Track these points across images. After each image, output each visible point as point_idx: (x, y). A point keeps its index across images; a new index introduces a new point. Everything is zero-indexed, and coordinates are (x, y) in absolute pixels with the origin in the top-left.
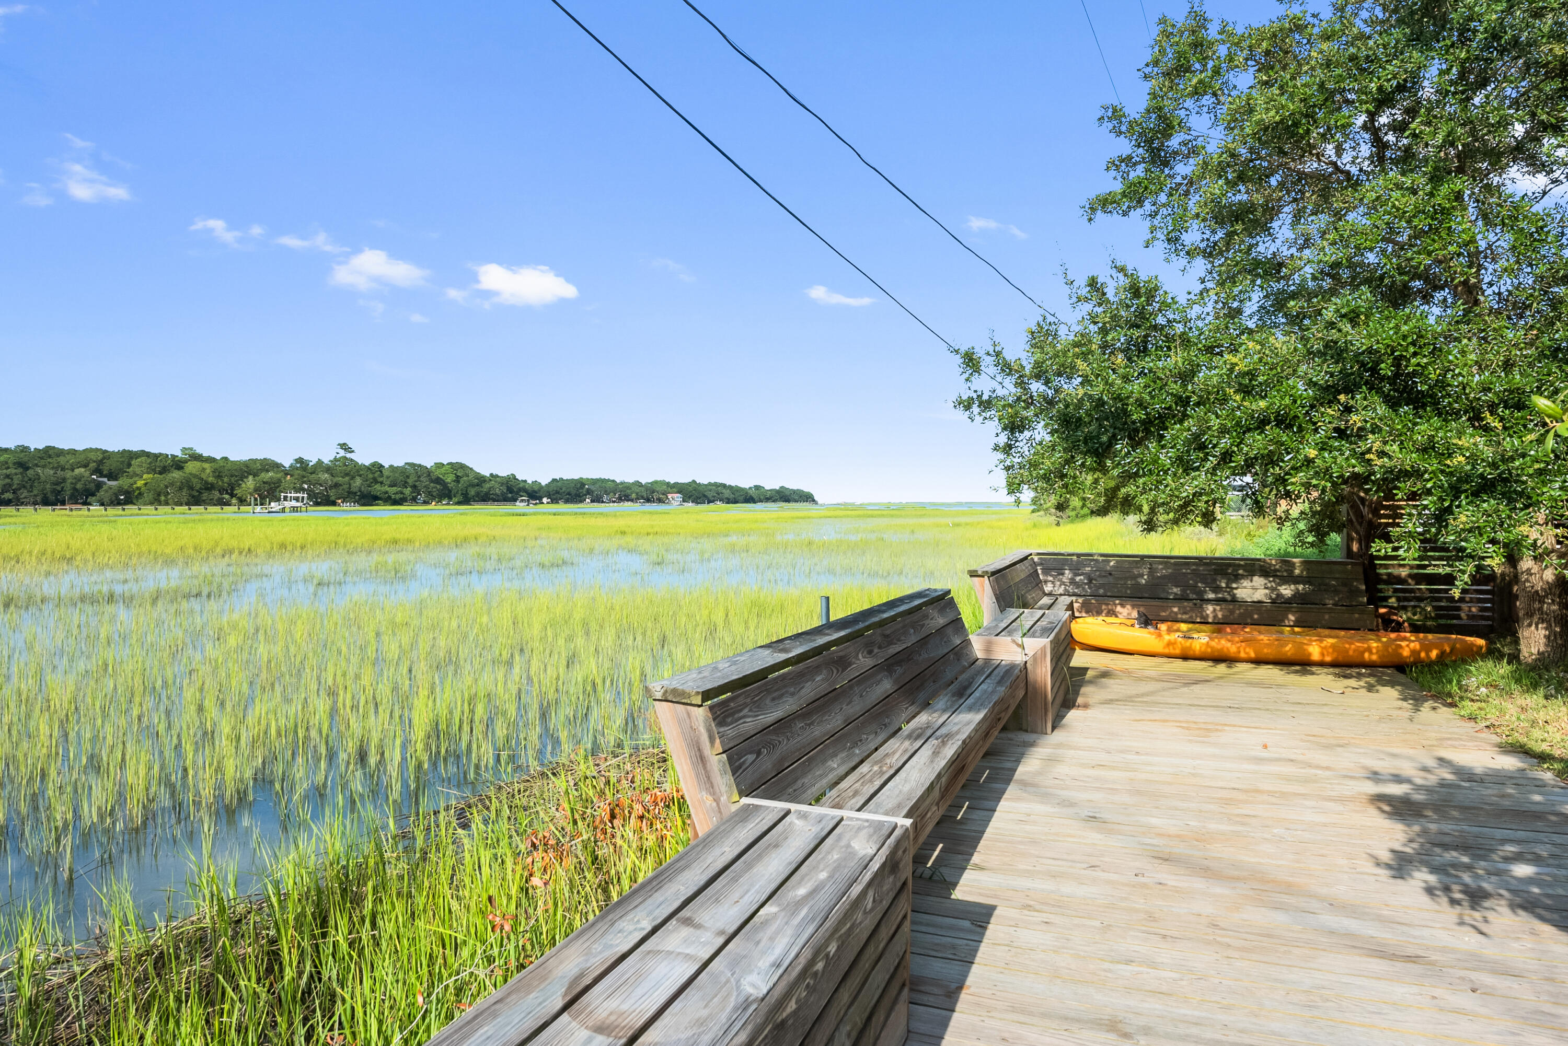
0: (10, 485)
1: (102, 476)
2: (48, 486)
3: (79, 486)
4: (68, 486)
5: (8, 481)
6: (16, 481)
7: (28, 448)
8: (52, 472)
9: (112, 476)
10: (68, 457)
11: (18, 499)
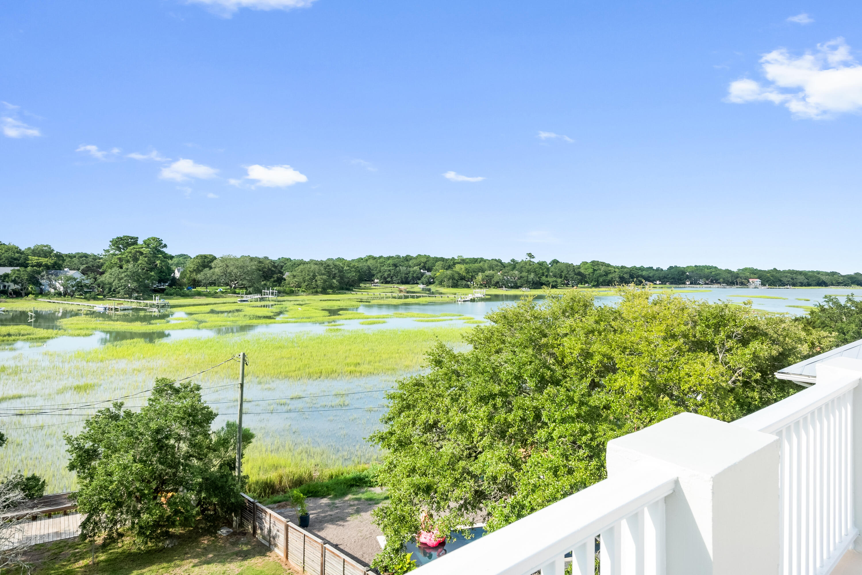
0: (390, 274)
1: (425, 270)
2: (403, 275)
3: (415, 275)
4: (411, 275)
6: (392, 273)
7: (399, 256)
8: (405, 268)
9: (429, 270)
10: (408, 260)
11: (393, 281)
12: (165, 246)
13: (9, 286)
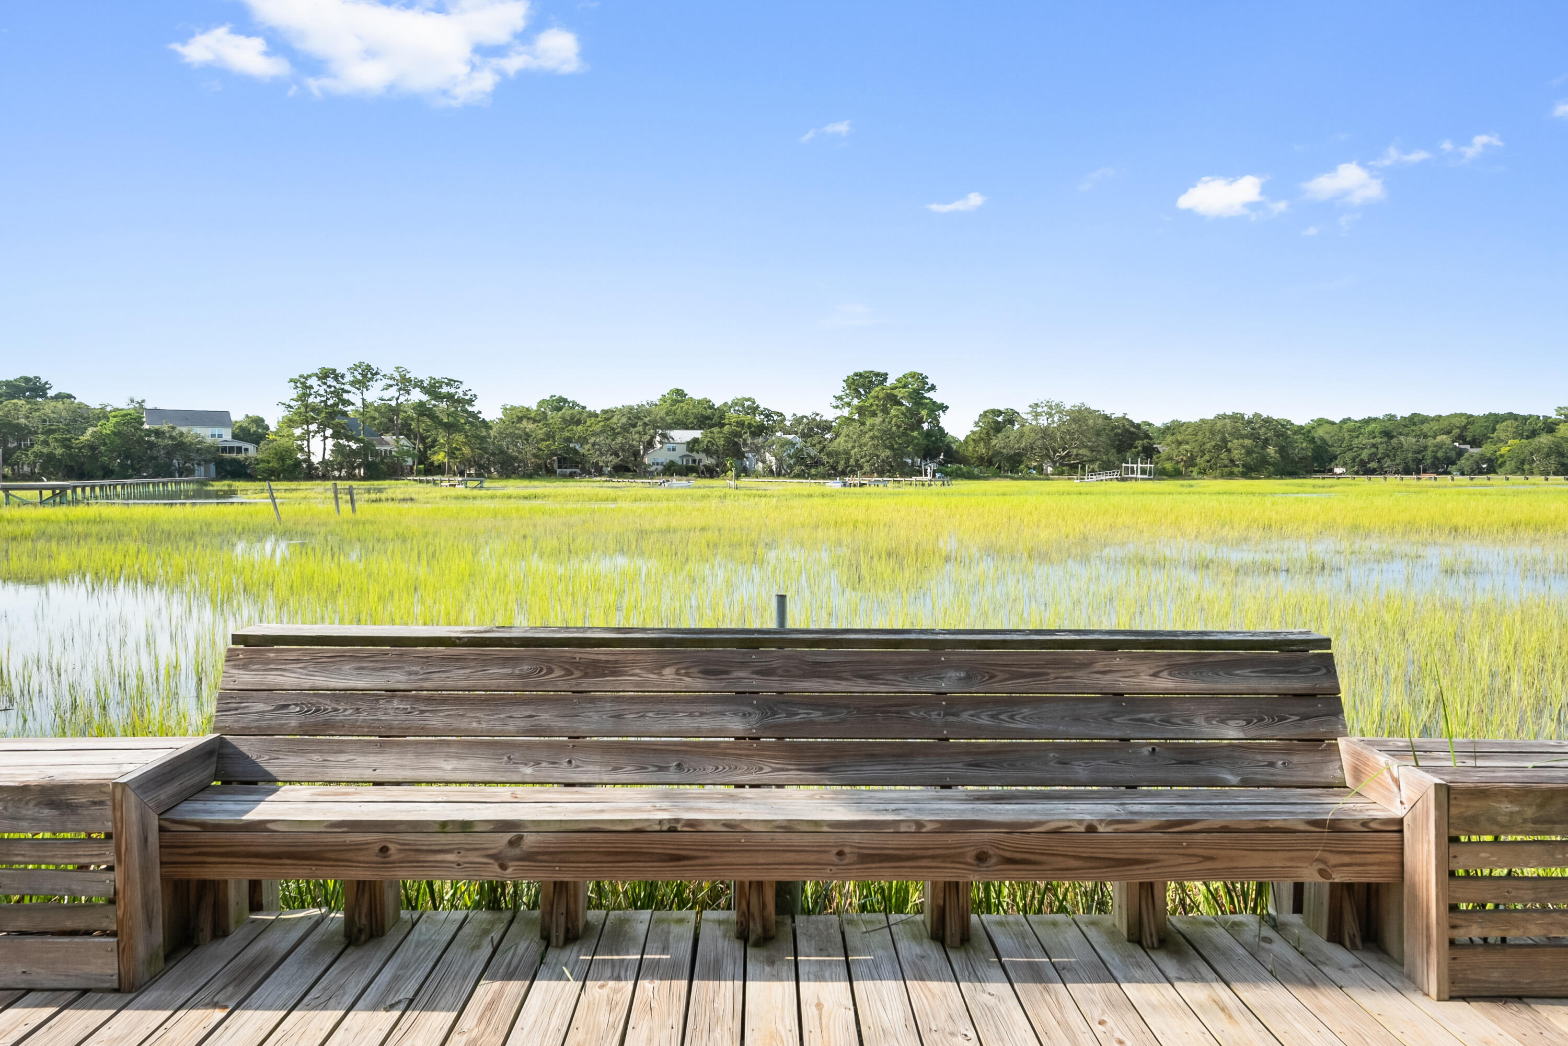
0: (1375, 454)
1: (1465, 443)
2: (1410, 455)
3: (1440, 454)
4: (1429, 454)
5: (1374, 450)
6: (1381, 451)
7: (1395, 416)
8: (1414, 440)
9: (1475, 443)
10: (1432, 424)
11: (1382, 468)
12: (933, 388)
13: (700, 461)
